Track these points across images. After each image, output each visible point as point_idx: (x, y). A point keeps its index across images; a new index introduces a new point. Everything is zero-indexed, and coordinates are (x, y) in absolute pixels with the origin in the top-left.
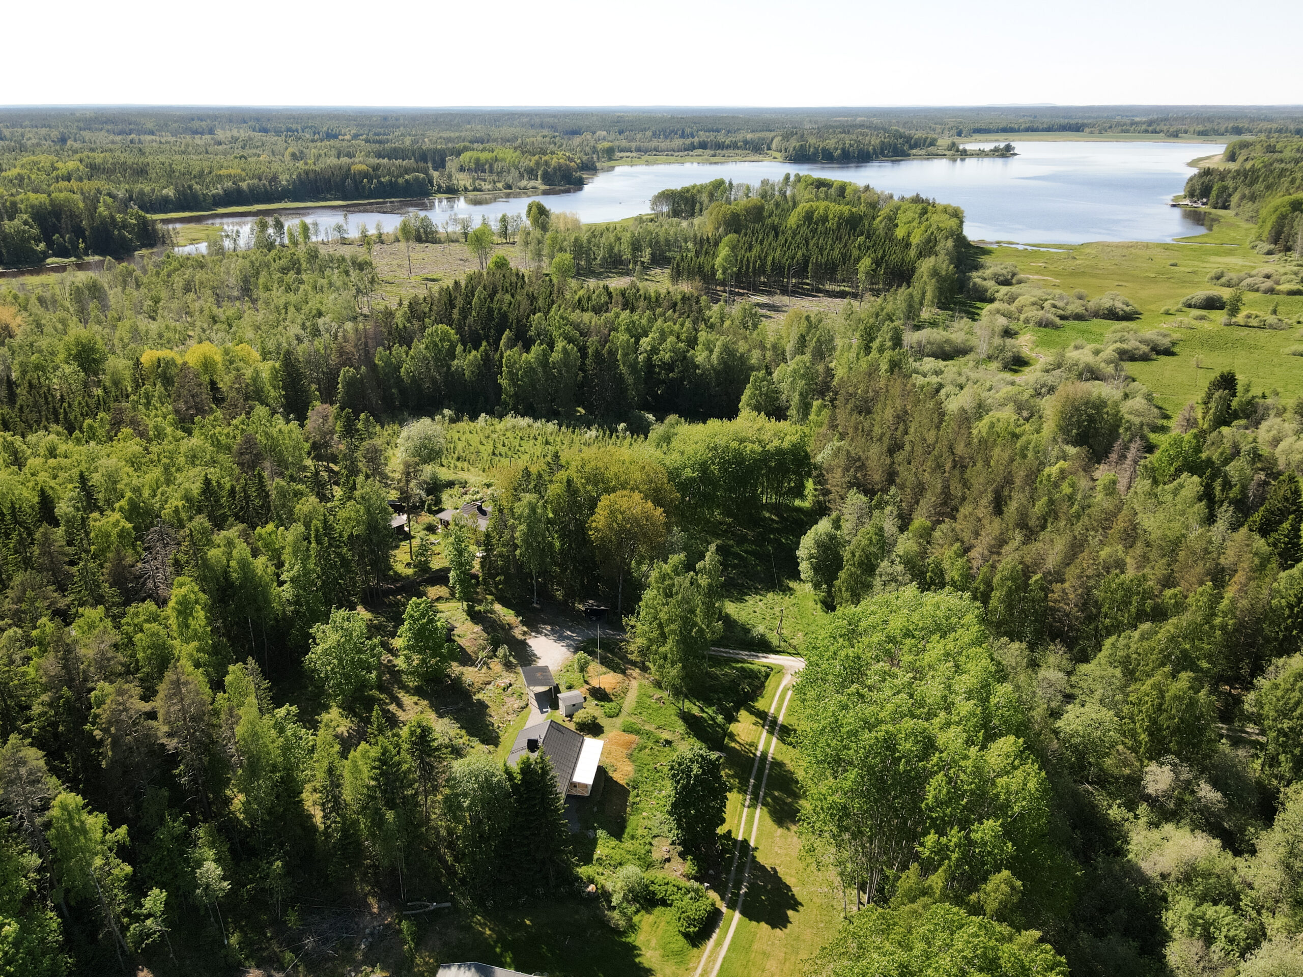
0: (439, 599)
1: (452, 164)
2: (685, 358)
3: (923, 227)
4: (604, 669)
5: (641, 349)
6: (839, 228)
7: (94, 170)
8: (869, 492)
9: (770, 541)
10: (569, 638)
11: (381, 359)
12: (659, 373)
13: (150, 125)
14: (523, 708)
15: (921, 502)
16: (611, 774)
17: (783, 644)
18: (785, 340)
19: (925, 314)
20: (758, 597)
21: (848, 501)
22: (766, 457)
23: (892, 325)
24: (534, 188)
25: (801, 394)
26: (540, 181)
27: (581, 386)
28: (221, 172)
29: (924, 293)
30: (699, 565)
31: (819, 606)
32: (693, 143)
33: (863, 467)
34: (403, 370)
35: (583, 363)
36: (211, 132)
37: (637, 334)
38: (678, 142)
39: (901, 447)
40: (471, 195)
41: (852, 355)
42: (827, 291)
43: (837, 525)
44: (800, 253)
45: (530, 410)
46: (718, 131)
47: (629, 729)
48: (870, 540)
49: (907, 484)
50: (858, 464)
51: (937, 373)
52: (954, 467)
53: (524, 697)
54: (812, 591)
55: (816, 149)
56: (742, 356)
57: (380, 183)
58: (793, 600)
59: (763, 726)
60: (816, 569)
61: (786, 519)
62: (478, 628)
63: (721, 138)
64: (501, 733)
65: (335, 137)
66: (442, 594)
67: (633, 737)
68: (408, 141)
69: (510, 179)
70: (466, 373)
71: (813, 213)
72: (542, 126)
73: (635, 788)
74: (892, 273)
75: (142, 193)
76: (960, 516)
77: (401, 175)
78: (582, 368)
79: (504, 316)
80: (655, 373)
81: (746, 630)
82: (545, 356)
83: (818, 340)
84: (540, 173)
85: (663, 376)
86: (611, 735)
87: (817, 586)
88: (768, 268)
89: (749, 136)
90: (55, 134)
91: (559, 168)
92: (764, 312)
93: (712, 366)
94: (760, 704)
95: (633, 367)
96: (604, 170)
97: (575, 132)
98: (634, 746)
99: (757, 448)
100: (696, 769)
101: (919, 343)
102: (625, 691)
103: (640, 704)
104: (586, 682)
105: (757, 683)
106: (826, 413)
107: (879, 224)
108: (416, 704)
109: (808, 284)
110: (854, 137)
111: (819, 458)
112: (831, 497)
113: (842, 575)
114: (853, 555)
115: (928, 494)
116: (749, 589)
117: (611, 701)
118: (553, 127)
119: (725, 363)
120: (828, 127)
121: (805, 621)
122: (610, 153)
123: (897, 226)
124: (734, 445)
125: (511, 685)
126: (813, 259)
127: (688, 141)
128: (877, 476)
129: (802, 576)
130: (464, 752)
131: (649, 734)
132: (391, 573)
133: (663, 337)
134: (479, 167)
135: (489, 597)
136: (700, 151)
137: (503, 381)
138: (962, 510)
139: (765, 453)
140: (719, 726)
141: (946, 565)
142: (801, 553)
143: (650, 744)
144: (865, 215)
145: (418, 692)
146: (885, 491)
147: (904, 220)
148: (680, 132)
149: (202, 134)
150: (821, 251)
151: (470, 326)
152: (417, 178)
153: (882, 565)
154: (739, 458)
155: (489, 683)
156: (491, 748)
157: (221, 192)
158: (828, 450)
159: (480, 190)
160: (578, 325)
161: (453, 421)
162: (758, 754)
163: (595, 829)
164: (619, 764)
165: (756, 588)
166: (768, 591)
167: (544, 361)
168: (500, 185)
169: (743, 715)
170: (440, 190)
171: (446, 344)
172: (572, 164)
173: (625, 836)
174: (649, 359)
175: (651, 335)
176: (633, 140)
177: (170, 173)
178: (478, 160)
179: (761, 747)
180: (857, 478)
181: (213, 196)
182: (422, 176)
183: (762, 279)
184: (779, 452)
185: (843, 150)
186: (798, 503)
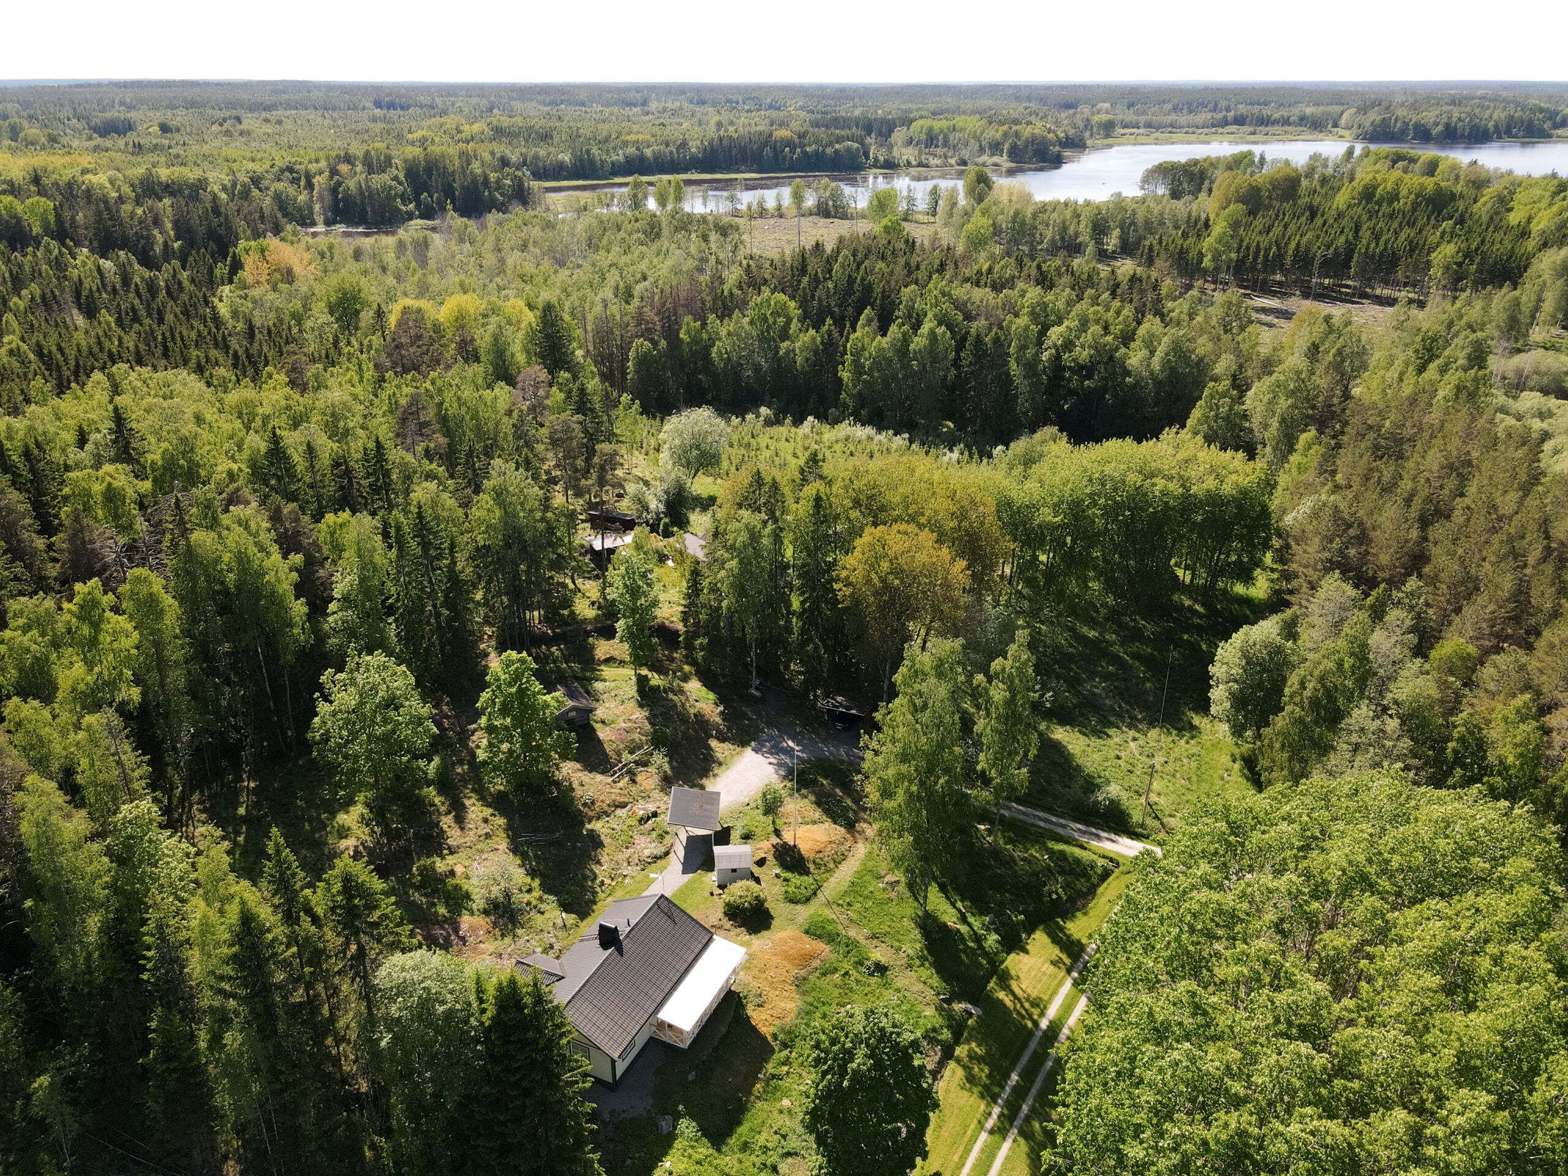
0: (609, 660)
1: (899, 135)
2: (1111, 358)
3: (1555, 209)
4: (817, 814)
5: (1048, 343)
6: (1414, 210)
7: (499, 132)
8: (1364, 581)
9: (1180, 644)
10: (789, 752)
11: (688, 332)
12: (1070, 380)
13: (583, 96)
14: (657, 858)
15: (1467, 611)
16: (750, 1011)
17: (1149, 821)
18: (1288, 351)
19: (1537, 334)
20: (1132, 733)
21: (1321, 594)
22: (1188, 503)
23: (1473, 337)
24: (996, 165)
25: (1283, 420)
26: (1005, 157)
27: (952, 388)
28: (629, 138)
29: (1540, 300)
30: (996, 664)
31: (1237, 766)
32: (1225, 117)
33: (1363, 538)
34: (715, 350)
35: (958, 358)
36: (645, 103)
37: (1044, 320)
38: (1205, 116)
39: (1445, 514)
40: (914, 171)
41: (1393, 374)
42: (1377, 297)
43: (1290, 631)
44: (1342, 239)
45: (878, 420)
46: (1265, 104)
47: (816, 931)
48: (1340, 664)
49: (1443, 576)
50: (1352, 532)
51: (1542, 415)
52: (1544, 560)
53: (668, 840)
54: (1230, 740)
55: (1406, 124)
56: (1201, 360)
57: (805, 153)
58: (1193, 747)
59: (1069, 971)
60: (1239, 701)
61: (1218, 613)
62: (640, 715)
63: (1267, 111)
64: (601, 895)
65: (778, 109)
66: (616, 653)
67: (821, 947)
68: (857, 112)
69: (965, 153)
70: (799, 360)
71: (1375, 188)
72: (1029, 99)
73: (785, 1046)
74: (1490, 272)
75: (536, 157)
76: (1541, 644)
77: (831, 144)
78: (956, 363)
79: (868, 289)
80: (1063, 378)
81: (1091, 785)
82: (906, 340)
83: (1340, 352)
84: (1006, 146)
85: (1074, 383)
86: (783, 934)
87: (1238, 731)
88: (1288, 260)
89: (1309, 110)
90: (484, 102)
91: (1033, 140)
92: (1269, 319)
93: (1152, 373)
94: (1077, 927)
95: (1031, 367)
96: (1095, 148)
97: (1069, 106)
98: (816, 963)
99: (1174, 487)
100: (860, 1061)
101: (1519, 373)
102: (840, 859)
103: (855, 888)
104: (777, 833)
105: (1081, 885)
106: (1317, 450)
107: (1482, 207)
108: (486, 821)
109: (1348, 287)
110: (1468, 109)
111: (1288, 519)
112: (1295, 583)
113: (1280, 721)
114: (1303, 685)
115: (1481, 599)
116: (1120, 716)
117: (807, 873)
118: (1043, 101)
119: (1172, 370)
120: (1428, 99)
121: (1205, 787)
122: (1108, 129)
123: (1510, 210)
124: (1133, 478)
125: (655, 814)
126: (1361, 247)
127: (1219, 116)
128: (1384, 557)
129: (1213, 710)
130: (522, 919)
131: (851, 946)
132: (566, 612)
133: (1084, 325)
134: (931, 140)
135: (687, 668)
136: (1234, 128)
137: (845, 375)
138: (1546, 633)
139: (1186, 497)
140: (986, 954)
141: (1494, 733)
142: (1216, 670)
143: (846, 966)
144: (1462, 196)
145: (499, 803)
146: (1395, 582)
147: (1525, 200)
148: (1211, 106)
149: (635, 106)
150: (1377, 238)
151: (820, 300)
152: (849, 150)
153: (1356, 713)
154: (1138, 500)
155: (623, 805)
156: (570, 919)
157: (621, 158)
158: (1307, 505)
159: (927, 166)
160: (965, 304)
161: (769, 423)
162: (1044, 1024)
163: (677, 1116)
164: (772, 994)
165: (1133, 718)
166: (1152, 724)
167: (902, 349)
168: (952, 161)
169: (1039, 941)
170: (875, 165)
171: (781, 320)
172: (1051, 136)
173: (732, 1141)
174: (1058, 357)
175: (1066, 323)
176: (1144, 113)
177: (574, 137)
178: (931, 129)
179: (1052, 1012)
180: (1345, 557)
181: (613, 163)
182: (856, 145)
183: (1278, 277)
184: (1214, 500)
185: (1447, 125)
186: (1239, 589)
